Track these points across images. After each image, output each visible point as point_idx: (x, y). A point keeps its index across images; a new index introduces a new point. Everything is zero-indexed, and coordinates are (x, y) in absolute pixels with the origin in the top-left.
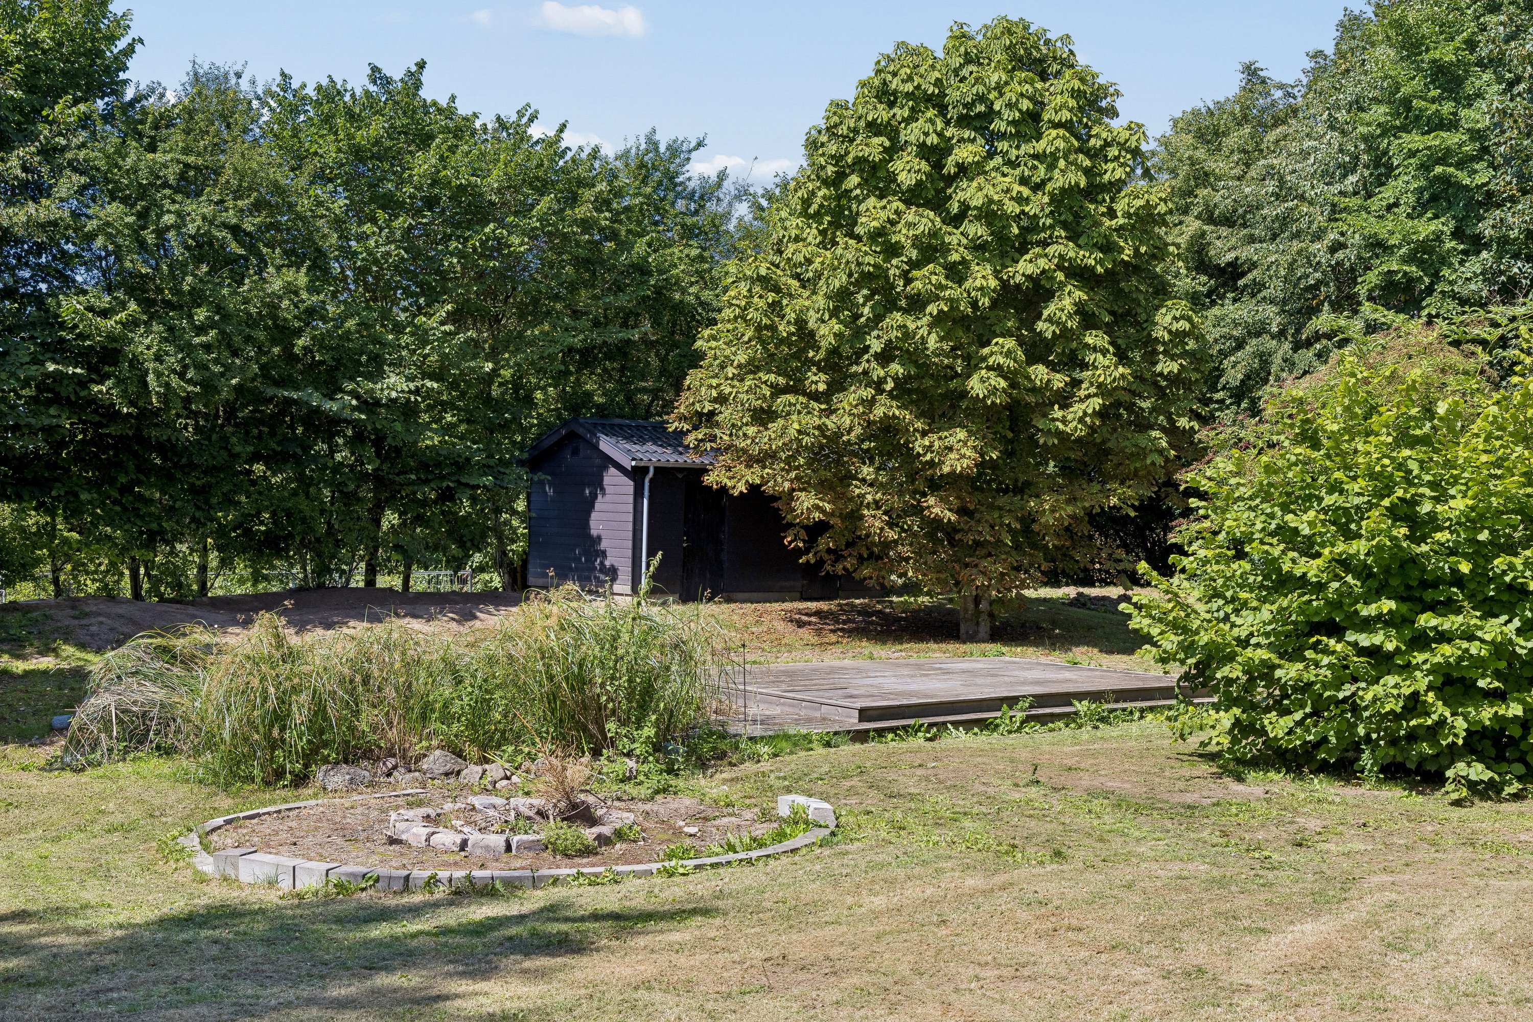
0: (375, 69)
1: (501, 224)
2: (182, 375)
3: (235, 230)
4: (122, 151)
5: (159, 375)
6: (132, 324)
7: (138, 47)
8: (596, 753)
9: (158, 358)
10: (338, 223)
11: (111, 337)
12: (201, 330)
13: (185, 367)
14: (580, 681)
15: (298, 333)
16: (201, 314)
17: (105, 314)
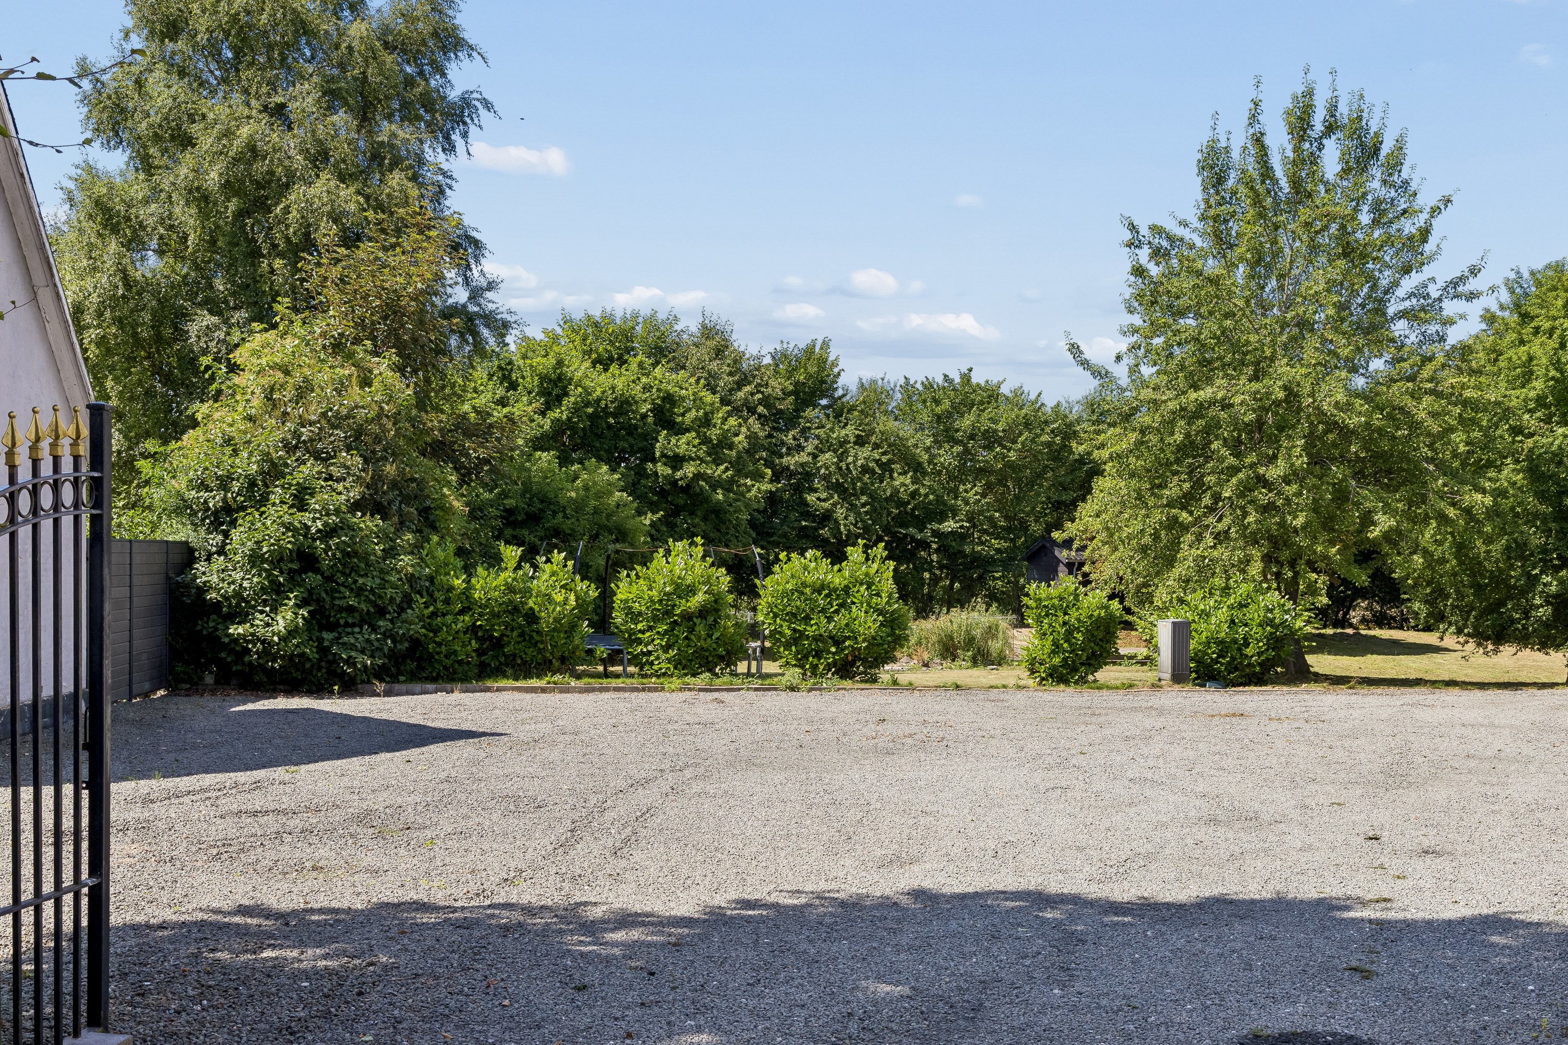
0: (946, 376)
1: (1004, 447)
2: (855, 525)
3: (877, 461)
4: (832, 430)
5: (845, 525)
6: (834, 505)
7: (842, 373)
8: (953, 660)
9: (846, 518)
10: (927, 450)
11: (827, 510)
12: (864, 505)
13: (857, 522)
14: (952, 638)
15: (908, 503)
16: (864, 499)
17: (824, 500)
